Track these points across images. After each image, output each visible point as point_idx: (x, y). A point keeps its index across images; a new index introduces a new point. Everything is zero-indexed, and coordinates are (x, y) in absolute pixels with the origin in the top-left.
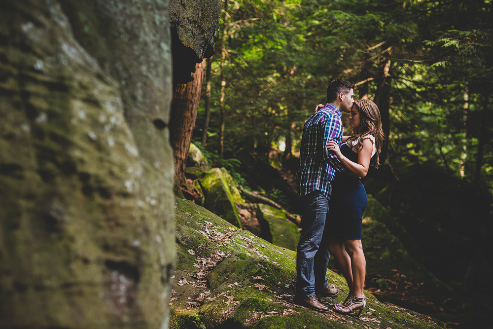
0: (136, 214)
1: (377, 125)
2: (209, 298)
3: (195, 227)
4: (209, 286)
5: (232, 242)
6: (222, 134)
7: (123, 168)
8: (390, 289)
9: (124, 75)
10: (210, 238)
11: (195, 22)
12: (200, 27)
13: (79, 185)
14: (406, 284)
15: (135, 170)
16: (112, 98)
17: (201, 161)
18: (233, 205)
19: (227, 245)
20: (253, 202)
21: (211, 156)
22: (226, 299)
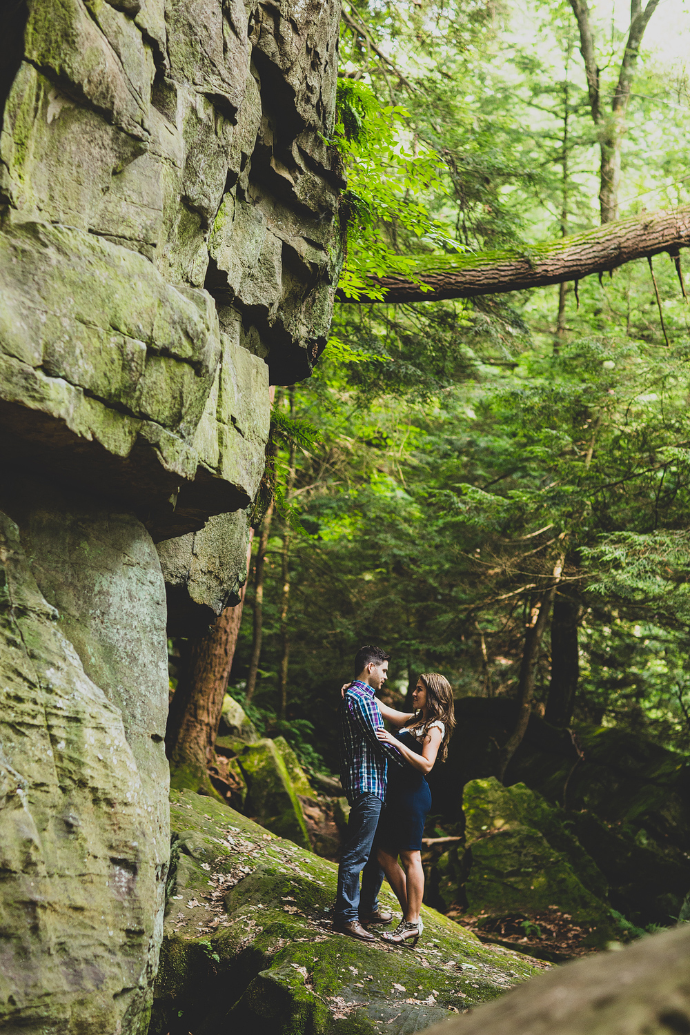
0: (135, 820)
1: (446, 708)
2: (225, 924)
3: (214, 834)
4: (226, 909)
5: (263, 855)
6: (285, 675)
7: (124, 782)
8: (543, 937)
9: (125, 696)
10: (233, 849)
11: (210, 572)
12: (217, 577)
13: (90, 796)
14: (571, 930)
15: (134, 783)
16: (116, 724)
17: (243, 726)
18: (293, 799)
19: (254, 858)
20: (331, 795)
21: (261, 714)
22: (246, 924)
